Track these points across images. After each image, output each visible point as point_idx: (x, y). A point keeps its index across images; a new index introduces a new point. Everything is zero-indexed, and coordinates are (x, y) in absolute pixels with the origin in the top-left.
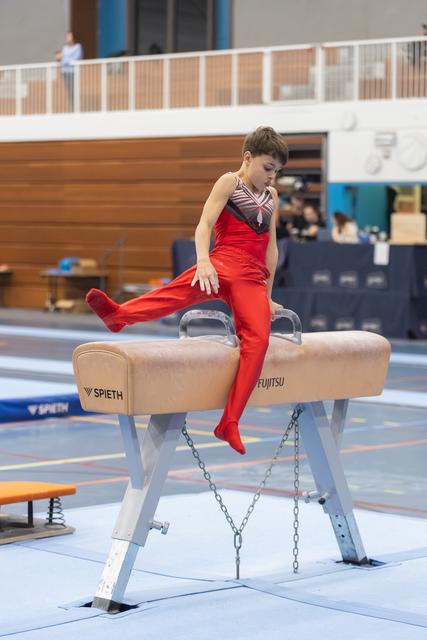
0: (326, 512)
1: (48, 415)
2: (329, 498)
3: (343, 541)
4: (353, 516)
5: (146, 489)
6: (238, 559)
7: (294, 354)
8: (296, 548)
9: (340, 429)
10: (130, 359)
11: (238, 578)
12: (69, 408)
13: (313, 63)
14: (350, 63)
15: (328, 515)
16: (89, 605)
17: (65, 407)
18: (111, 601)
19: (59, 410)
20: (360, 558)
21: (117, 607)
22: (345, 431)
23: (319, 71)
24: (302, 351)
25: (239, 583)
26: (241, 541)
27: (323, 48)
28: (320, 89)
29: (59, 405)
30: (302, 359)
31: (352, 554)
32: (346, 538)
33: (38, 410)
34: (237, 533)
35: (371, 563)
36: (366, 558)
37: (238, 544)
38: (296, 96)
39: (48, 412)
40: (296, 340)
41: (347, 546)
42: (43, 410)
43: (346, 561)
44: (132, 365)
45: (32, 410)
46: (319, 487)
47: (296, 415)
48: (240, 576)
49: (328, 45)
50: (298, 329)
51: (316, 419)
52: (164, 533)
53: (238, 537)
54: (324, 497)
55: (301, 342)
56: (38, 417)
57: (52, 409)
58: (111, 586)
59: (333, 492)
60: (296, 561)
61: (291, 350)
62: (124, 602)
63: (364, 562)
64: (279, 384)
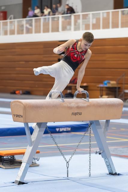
0: (102, 157)
1: (63, 132)
2: (102, 152)
4: (111, 159)
5: (32, 147)
6: (68, 171)
7: (86, 105)
8: (90, 168)
9: (107, 130)
10: (24, 105)
12: (71, 129)
15: (103, 159)
16: (14, 183)
17: (69, 129)
18: (19, 181)
19: (67, 130)
20: (114, 173)
21: (21, 183)
22: (108, 131)
24: (89, 104)
25: (68, 178)
26: (68, 165)
29: (67, 128)
30: (88, 106)
31: (111, 171)
32: (109, 166)
33: (59, 130)
34: (67, 163)
35: (119, 174)
37: (68, 166)
39: (63, 130)
40: (87, 100)
42: (61, 130)
43: (110, 174)
45: (57, 130)
46: (100, 149)
47: (90, 125)
48: (69, 176)
50: (88, 97)
52: (38, 161)
53: (68, 163)
54: (100, 152)
55: (89, 101)
56: (59, 132)
57: (65, 129)
58: (20, 177)
59: (104, 151)
60: (90, 173)
61: (85, 103)
62: (24, 182)
63: (115, 174)
64: (80, 114)
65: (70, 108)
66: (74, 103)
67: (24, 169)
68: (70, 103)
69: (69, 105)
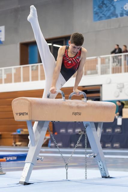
2: (97, 156)
3: (101, 170)
5: (36, 147)
6: (67, 173)
7: (84, 105)
8: (86, 171)
10: (30, 101)
11: (67, 179)
12: (17, 158)
13: (97, 64)
14: (109, 63)
16: (18, 184)
18: (25, 182)
20: (107, 176)
21: (26, 184)
23: (99, 66)
24: (87, 105)
27: (100, 58)
28: (99, 71)
29: (14, 157)
30: (88, 107)
31: (105, 175)
32: (103, 169)
34: (67, 164)
35: (111, 178)
36: (109, 176)
37: (67, 168)
38: (92, 74)
40: (85, 101)
41: (103, 172)
43: (103, 177)
44: (31, 103)
47: (85, 127)
48: (68, 179)
49: (102, 56)
51: (92, 128)
52: (42, 160)
53: (67, 166)
54: (95, 155)
58: (25, 177)
59: (98, 154)
60: (86, 176)
61: (83, 104)
62: (29, 183)
63: (109, 177)
64: (79, 114)
65: (71, 107)
66: (75, 103)
67: (29, 169)
68: (71, 103)
69: (70, 105)
